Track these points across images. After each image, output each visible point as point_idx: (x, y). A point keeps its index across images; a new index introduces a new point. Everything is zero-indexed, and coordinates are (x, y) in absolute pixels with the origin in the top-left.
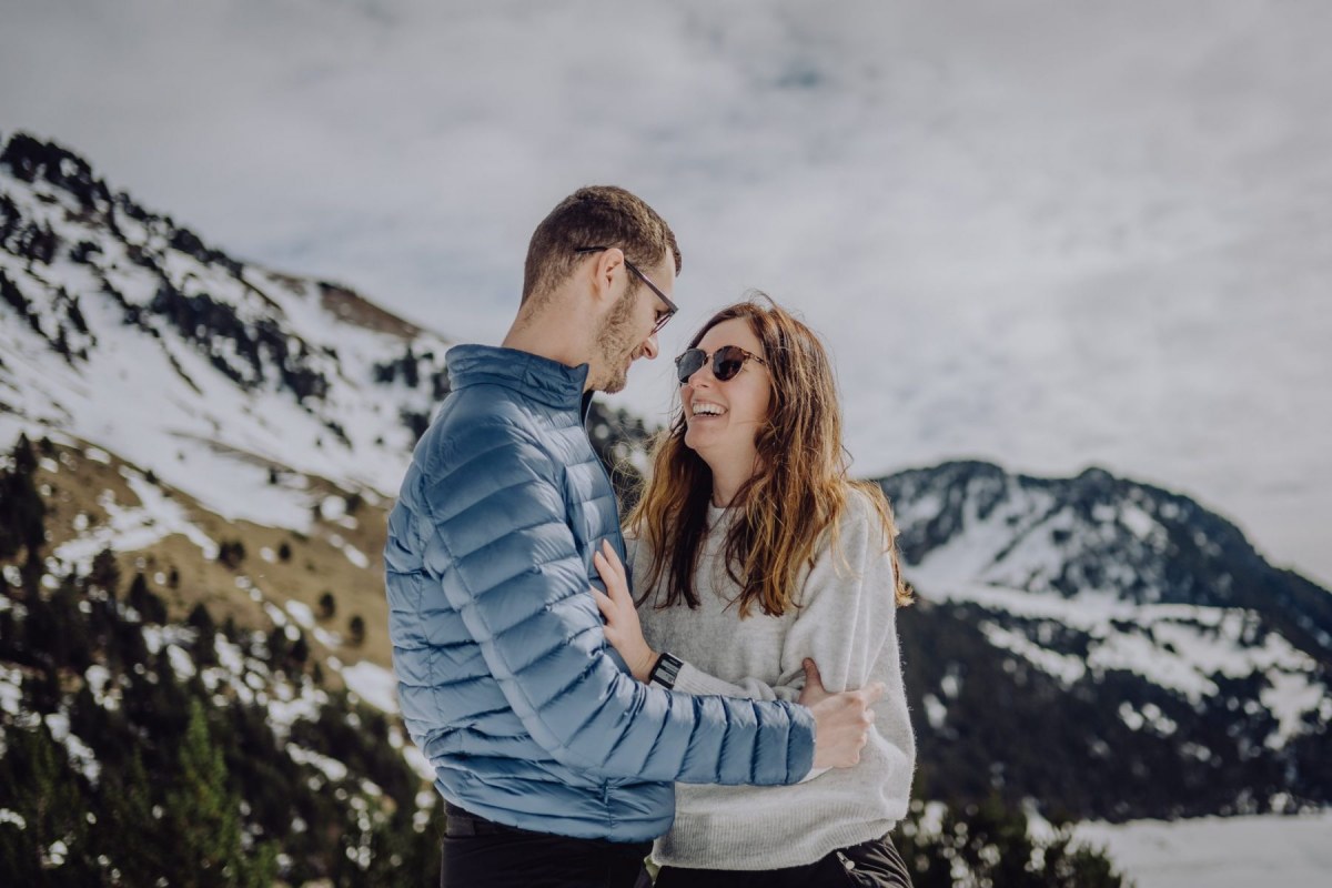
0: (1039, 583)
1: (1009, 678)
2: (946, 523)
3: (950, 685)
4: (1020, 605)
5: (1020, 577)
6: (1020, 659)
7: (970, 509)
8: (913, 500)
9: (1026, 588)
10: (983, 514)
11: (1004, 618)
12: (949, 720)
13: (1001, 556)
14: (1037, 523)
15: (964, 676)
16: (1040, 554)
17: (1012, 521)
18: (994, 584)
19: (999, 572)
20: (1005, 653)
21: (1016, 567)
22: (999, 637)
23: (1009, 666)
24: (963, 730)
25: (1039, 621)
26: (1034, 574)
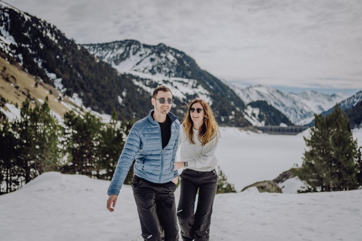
0: (146, 71)
1: (138, 93)
2: (125, 55)
3: (124, 94)
4: (142, 75)
5: (142, 69)
6: (141, 88)
7: (131, 51)
8: (117, 49)
9: (143, 71)
10: (134, 54)
11: (137, 78)
12: (123, 102)
13: (138, 64)
14: (147, 56)
15: (127, 92)
16: (147, 64)
17: (141, 55)
18: (136, 70)
19: (137, 68)
20: (137, 87)
21: (141, 67)
22: (136, 83)
23: (138, 90)
24: (126, 104)
25: (146, 79)
26: (146, 68)
